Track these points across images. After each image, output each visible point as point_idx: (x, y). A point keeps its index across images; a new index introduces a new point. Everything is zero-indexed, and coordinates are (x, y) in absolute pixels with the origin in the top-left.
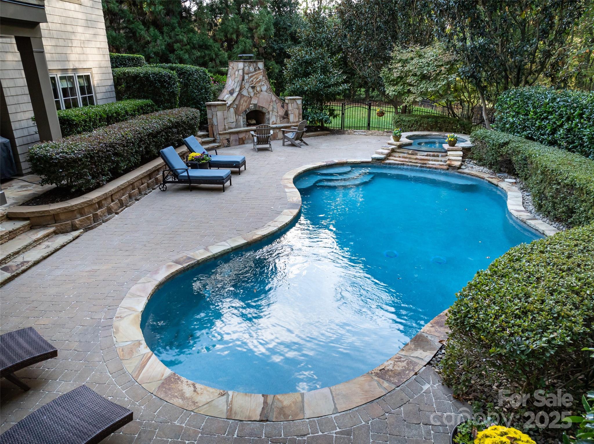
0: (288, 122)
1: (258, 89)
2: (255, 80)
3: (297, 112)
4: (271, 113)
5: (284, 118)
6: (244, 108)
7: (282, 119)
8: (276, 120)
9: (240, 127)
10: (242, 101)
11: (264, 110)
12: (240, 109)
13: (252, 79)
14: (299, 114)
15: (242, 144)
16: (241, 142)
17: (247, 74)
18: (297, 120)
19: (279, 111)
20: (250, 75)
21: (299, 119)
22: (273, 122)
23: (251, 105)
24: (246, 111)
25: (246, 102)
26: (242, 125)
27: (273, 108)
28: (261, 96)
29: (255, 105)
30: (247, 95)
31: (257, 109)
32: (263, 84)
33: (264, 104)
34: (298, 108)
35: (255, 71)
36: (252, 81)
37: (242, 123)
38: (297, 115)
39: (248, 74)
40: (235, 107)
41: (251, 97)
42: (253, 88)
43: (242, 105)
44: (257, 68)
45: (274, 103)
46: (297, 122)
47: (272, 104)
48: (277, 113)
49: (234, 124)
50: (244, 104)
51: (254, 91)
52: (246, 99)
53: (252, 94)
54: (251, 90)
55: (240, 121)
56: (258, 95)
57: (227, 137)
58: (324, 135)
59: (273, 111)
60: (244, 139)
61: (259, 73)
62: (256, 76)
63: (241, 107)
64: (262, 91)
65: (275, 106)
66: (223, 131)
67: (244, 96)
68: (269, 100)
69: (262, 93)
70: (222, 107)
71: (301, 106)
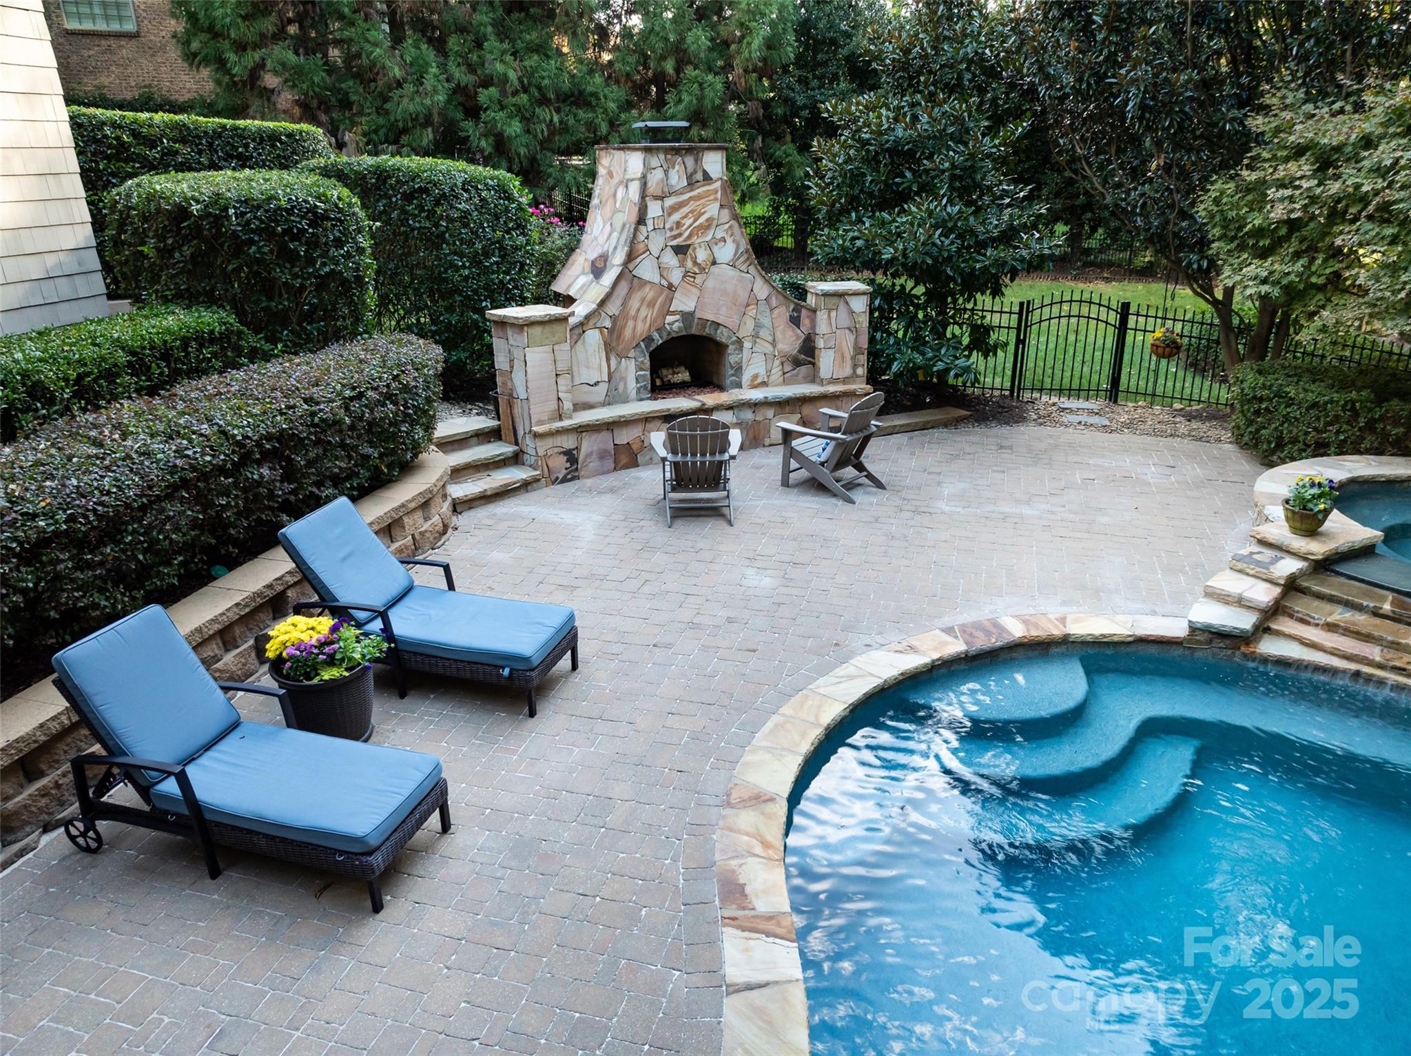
0: (814, 378)
1: (702, 255)
2: (688, 222)
3: (847, 341)
4: (747, 345)
5: (797, 363)
6: (642, 328)
7: (788, 368)
8: (769, 372)
9: (625, 400)
10: (635, 303)
11: (722, 336)
12: (628, 333)
13: (676, 217)
14: (858, 350)
15: (626, 467)
16: (624, 460)
17: (656, 198)
18: (848, 371)
19: (779, 335)
20: (669, 202)
21: (855, 367)
22: (756, 377)
23: (669, 319)
24: (648, 340)
25: (651, 304)
26: (633, 394)
27: (758, 326)
28: (710, 284)
29: (687, 317)
30: (656, 279)
31: (694, 331)
32: (719, 235)
33: (724, 311)
34: (853, 329)
35: (691, 184)
36: (678, 224)
37: (632, 385)
38: (849, 351)
39: (662, 198)
40: (608, 324)
41: (670, 287)
42: (681, 250)
43: (635, 318)
44: (699, 176)
45: (763, 306)
46: (845, 381)
47: (752, 311)
48: (774, 343)
49: (603, 388)
50: (643, 313)
51: (682, 265)
52: (650, 296)
53: (676, 277)
54: (670, 259)
55: (624, 379)
56: (699, 280)
57: (568, 442)
58: (946, 424)
59: (755, 336)
60: (635, 447)
61: (708, 194)
62: (692, 205)
63: (630, 324)
64: (714, 263)
65: (766, 321)
66: (552, 420)
67: (643, 283)
68: (743, 296)
69: (714, 269)
70: (548, 328)
71: (864, 321)
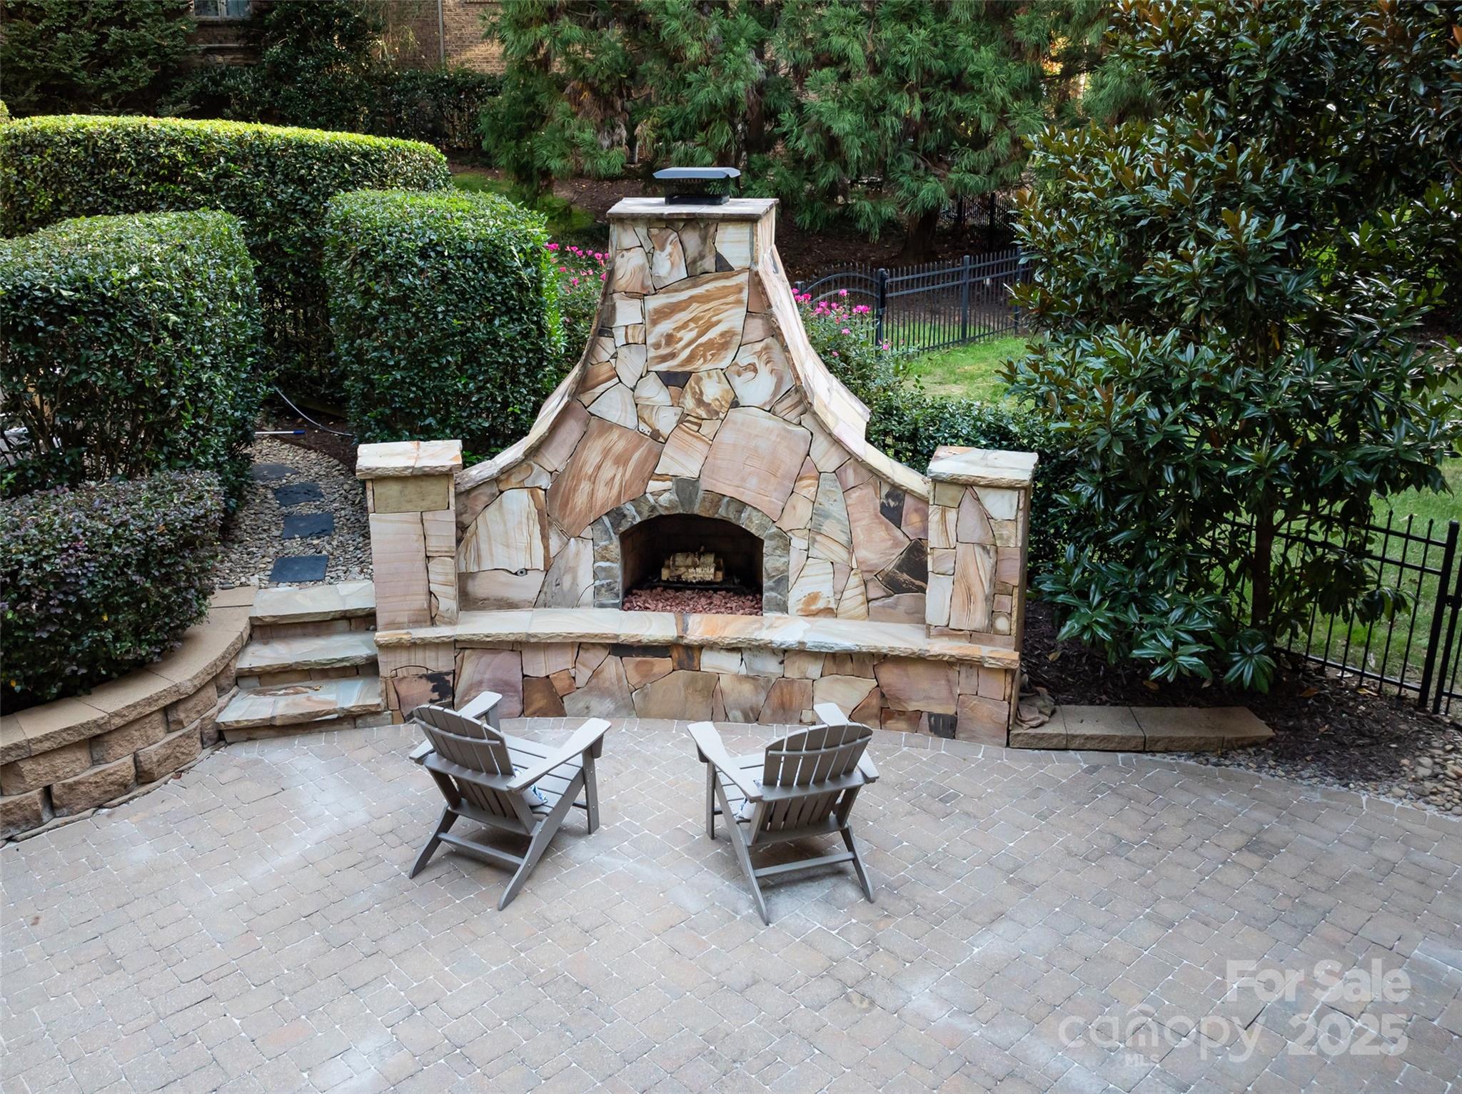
0: (918, 616)
1: (712, 390)
2: (687, 336)
3: (979, 568)
4: (798, 543)
5: (893, 586)
6: (605, 496)
7: (875, 591)
8: (840, 594)
9: (574, 602)
10: (592, 455)
11: (751, 523)
12: (580, 500)
13: (666, 327)
14: (998, 587)
15: (543, 713)
16: (539, 701)
17: (631, 295)
18: (978, 619)
19: (859, 535)
20: (653, 303)
21: (992, 615)
22: (813, 598)
23: (654, 486)
24: (617, 515)
25: (621, 460)
26: (588, 595)
27: (818, 514)
28: (727, 436)
29: (686, 487)
30: (631, 422)
31: (697, 510)
32: (745, 358)
33: (753, 482)
34: (991, 547)
35: (694, 275)
36: (670, 339)
37: (586, 580)
38: (981, 588)
39: (642, 296)
40: (545, 482)
41: (655, 435)
42: (674, 380)
43: (593, 479)
44: (709, 263)
45: (828, 483)
46: (973, 636)
47: (807, 489)
48: (850, 547)
49: (535, 580)
50: (608, 471)
51: (676, 402)
52: (620, 446)
53: (666, 421)
54: (655, 392)
55: (573, 570)
56: (708, 428)
57: (440, 662)
58: (1198, 751)
59: (814, 531)
60: (559, 685)
61: (724, 293)
62: (695, 310)
63: (585, 486)
64: (735, 404)
65: (837, 509)
66: (417, 623)
67: (606, 426)
68: (791, 463)
69: (735, 414)
70: (411, 488)
71: (1013, 538)
